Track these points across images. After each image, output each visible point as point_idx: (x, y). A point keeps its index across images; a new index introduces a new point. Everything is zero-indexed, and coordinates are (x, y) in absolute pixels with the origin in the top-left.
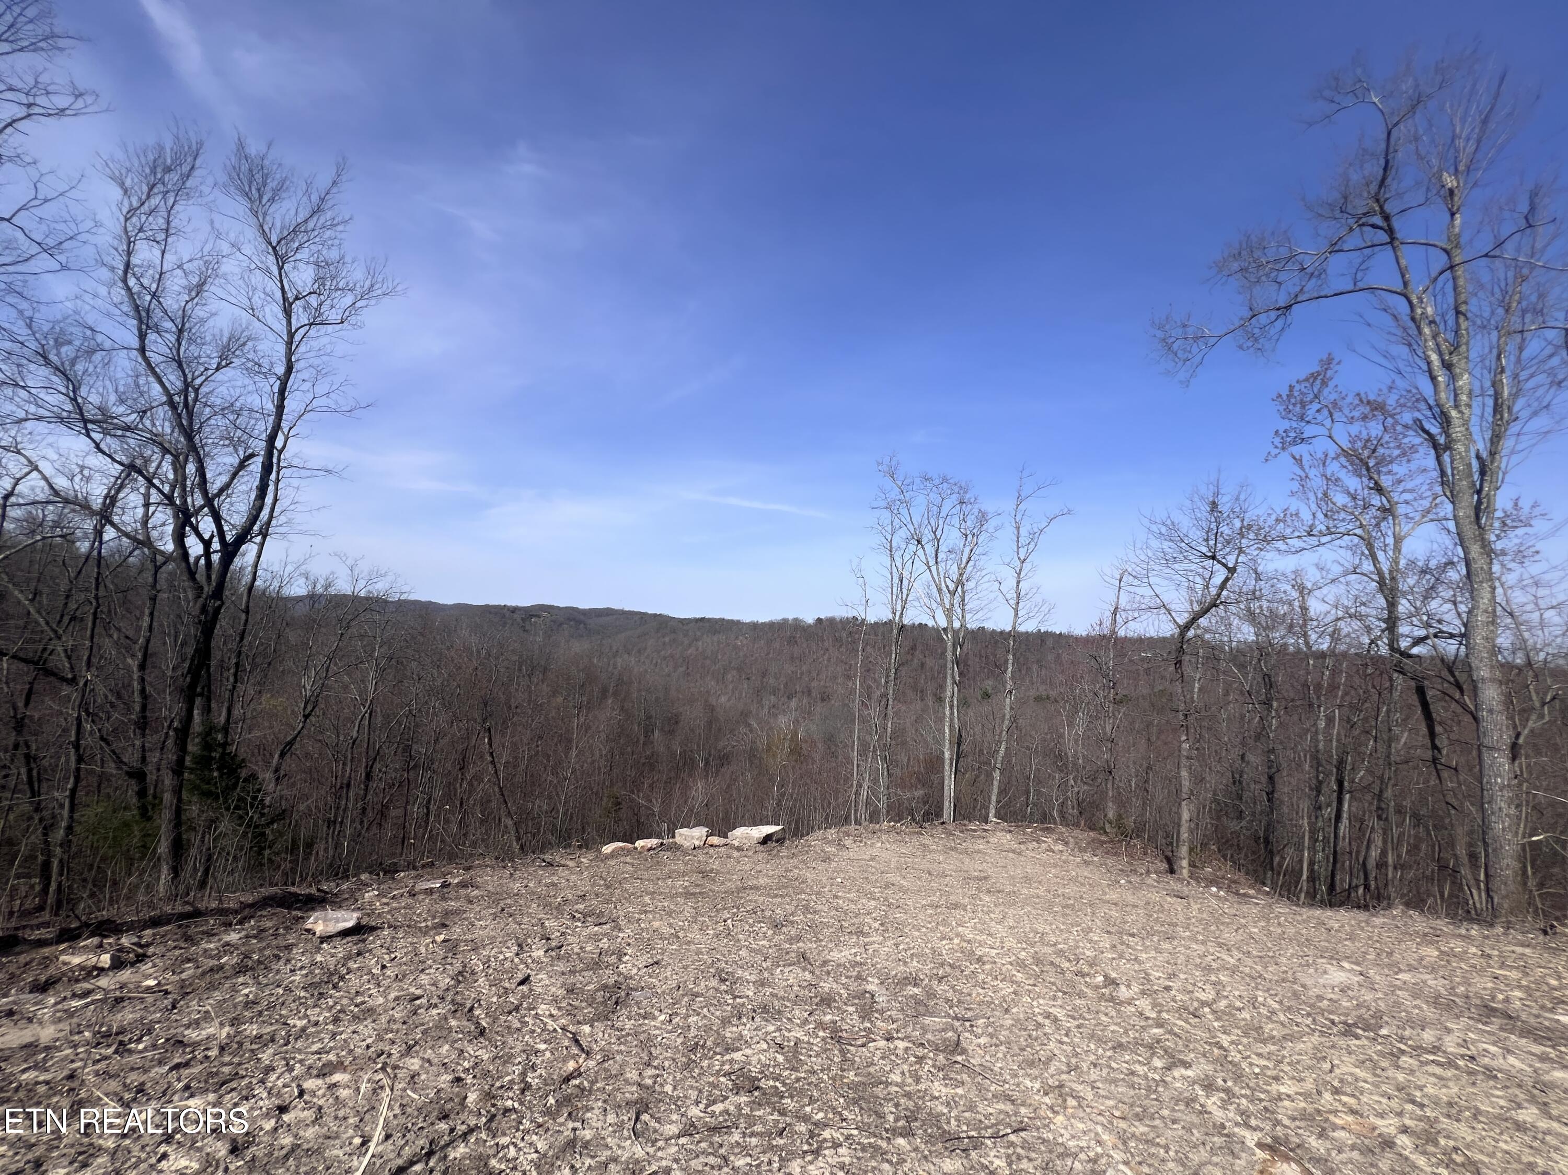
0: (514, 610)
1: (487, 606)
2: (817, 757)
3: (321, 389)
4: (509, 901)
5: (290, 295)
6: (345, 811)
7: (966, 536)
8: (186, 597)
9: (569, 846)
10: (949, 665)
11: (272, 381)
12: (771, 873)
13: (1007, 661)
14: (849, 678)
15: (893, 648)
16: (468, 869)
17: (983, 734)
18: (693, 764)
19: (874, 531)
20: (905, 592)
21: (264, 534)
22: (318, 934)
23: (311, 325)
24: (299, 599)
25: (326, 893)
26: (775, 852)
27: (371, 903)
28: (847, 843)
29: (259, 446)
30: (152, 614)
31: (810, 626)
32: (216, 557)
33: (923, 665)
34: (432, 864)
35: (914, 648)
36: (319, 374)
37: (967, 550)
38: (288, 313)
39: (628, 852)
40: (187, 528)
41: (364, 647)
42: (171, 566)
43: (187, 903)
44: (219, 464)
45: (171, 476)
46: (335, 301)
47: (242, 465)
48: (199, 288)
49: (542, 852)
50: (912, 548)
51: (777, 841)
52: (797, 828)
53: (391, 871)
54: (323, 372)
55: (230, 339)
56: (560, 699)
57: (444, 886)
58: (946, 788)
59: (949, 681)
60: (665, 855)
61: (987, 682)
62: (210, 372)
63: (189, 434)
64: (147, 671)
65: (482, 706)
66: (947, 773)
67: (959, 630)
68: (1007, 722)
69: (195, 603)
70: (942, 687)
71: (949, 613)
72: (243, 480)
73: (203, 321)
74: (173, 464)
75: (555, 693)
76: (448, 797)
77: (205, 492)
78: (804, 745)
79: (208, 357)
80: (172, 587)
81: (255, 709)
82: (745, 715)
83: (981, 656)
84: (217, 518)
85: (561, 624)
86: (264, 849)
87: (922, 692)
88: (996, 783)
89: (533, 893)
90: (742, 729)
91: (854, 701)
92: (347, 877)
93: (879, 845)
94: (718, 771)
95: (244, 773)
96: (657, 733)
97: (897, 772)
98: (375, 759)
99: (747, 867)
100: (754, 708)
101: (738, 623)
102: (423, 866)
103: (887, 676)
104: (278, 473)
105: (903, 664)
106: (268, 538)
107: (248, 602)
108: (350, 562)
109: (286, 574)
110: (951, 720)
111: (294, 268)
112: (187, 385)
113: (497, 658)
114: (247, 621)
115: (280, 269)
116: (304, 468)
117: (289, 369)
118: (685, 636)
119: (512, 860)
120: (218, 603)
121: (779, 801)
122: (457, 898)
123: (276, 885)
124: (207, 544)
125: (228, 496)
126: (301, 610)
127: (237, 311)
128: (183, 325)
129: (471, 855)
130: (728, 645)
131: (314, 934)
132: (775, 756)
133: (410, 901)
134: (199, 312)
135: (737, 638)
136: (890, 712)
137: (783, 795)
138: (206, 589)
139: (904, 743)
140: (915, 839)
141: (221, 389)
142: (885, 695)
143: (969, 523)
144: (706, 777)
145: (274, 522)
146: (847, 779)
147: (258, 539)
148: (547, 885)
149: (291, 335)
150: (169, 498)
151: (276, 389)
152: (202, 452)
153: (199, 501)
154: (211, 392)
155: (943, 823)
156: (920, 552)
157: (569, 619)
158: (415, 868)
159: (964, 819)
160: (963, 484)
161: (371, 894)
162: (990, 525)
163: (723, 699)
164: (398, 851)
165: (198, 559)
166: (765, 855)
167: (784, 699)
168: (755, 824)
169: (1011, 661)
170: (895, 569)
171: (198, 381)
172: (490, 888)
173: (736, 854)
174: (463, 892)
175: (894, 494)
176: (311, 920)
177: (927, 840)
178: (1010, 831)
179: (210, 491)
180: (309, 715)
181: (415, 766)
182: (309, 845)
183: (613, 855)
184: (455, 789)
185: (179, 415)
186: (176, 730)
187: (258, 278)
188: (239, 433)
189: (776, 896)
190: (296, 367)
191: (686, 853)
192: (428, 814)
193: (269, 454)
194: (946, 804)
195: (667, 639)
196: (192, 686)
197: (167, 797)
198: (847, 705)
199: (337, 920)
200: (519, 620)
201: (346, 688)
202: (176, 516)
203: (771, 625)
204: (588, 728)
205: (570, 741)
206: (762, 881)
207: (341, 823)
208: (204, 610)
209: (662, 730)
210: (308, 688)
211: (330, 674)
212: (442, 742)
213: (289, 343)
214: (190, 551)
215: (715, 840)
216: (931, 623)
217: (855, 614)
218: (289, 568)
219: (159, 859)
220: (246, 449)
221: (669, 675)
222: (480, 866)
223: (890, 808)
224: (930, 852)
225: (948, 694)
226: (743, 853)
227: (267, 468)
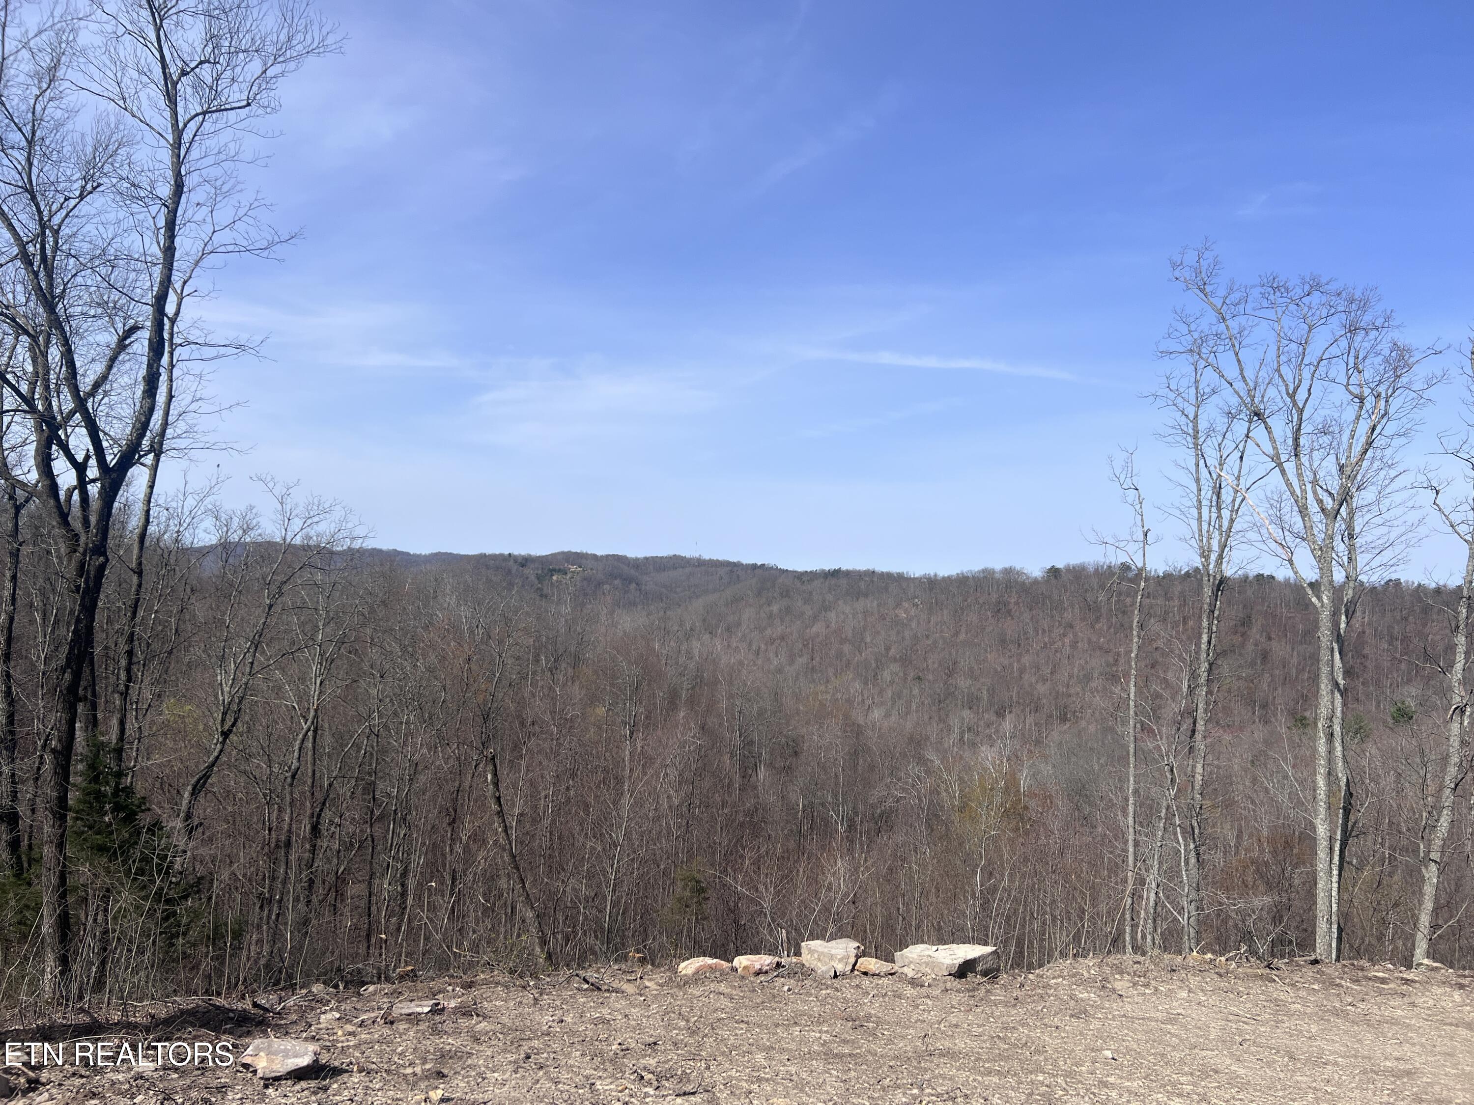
0: (525, 561)
1: (483, 556)
2: (1055, 826)
3: (223, 215)
4: (535, 1043)
5: (174, 71)
6: (284, 882)
7: (1362, 400)
8: (58, 550)
9: (625, 958)
10: (1324, 656)
11: (154, 209)
12: (976, 1030)
13: (1451, 648)
14: (1114, 678)
15: (1205, 624)
16: (469, 986)
17: (1399, 791)
18: (825, 829)
19: (1160, 402)
20: (1226, 513)
21: (157, 451)
22: (260, 1074)
23: (204, 113)
24: (205, 552)
25: (266, 1010)
26: (982, 992)
27: (330, 1031)
28: (1118, 985)
29: (144, 314)
30: (14, 578)
31: (1036, 582)
32: (94, 490)
33: (1265, 656)
34: (412, 976)
35: (1246, 622)
36: (219, 194)
37: (1363, 428)
38: (172, 99)
39: (723, 976)
40: (54, 447)
41: (302, 624)
42: (34, 505)
43: (82, 1010)
44: (90, 344)
45: (30, 368)
46: (238, 70)
47: (122, 346)
48: (51, 74)
49: (580, 966)
50: (1240, 427)
51: (985, 973)
52: (1020, 953)
53: (357, 982)
54: (225, 188)
55: (96, 149)
56: (601, 711)
57: (437, 1010)
58: (1321, 895)
59: (1325, 686)
60: (785, 985)
61: (1406, 689)
62: (72, 203)
63: (49, 300)
64: (12, 663)
65: (480, 720)
66: (1321, 866)
67: (1342, 587)
68: (1452, 770)
69: (70, 561)
70: (1309, 698)
71: (1323, 555)
72: (124, 368)
73: (59, 125)
74: (31, 349)
75: (593, 699)
76: (433, 869)
77: (75, 390)
78: (1032, 804)
79: (69, 180)
80: (37, 536)
81: (153, 723)
82: (917, 743)
83: (1392, 639)
84: (94, 431)
85: (599, 584)
86: (177, 935)
87: (1264, 706)
88: (1429, 890)
89: (572, 1033)
90: (914, 769)
91: (1125, 723)
92: (293, 987)
93: (1184, 994)
94: (871, 841)
95: (145, 820)
96: (762, 772)
97: (1217, 858)
98: (324, 804)
99: (933, 1016)
100: (933, 730)
101: (900, 579)
102: (402, 978)
103: (1194, 676)
104: (171, 354)
105: (1223, 654)
106: (163, 458)
107: (140, 557)
108: (279, 490)
109: (186, 511)
110: (1330, 761)
111: (177, 24)
112: (43, 226)
113: (501, 642)
114: (140, 585)
115: (158, 29)
116: (206, 344)
117: (179, 188)
118: (806, 601)
119: (535, 976)
120: (102, 559)
121: (985, 905)
122: (457, 1033)
123: (195, 993)
124: (80, 468)
125: (106, 394)
126: (211, 567)
127: (104, 104)
128: (34, 133)
129: (471, 964)
130: (883, 618)
131: (255, 1072)
132: (974, 820)
133: (386, 1031)
134: (54, 112)
135: (898, 605)
136: (1200, 746)
137: (993, 890)
138: (83, 539)
139: (1229, 804)
140: (1257, 988)
141: (88, 227)
142: (1190, 713)
143: (1368, 374)
144: (851, 851)
145: (169, 432)
146: (1116, 868)
147: (149, 459)
148: (595, 1022)
149: (179, 134)
150: (29, 401)
151: (161, 222)
152: (67, 328)
153: (68, 405)
154: (74, 235)
155: (1316, 962)
156: (1259, 432)
157: (612, 576)
158: (388, 979)
159: (1358, 955)
160: (1358, 295)
161: (329, 1016)
162: (1417, 376)
163: (877, 714)
164: (362, 950)
165: (70, 493)
166: (963, 997)
167: (990, 716)
168: (942, 941)
169: (1461, 649)
170: (1204, 472)
171: (56, 220)
172: (505, 1020)
173: (910, 991)
174: (463, 1022)
175: (1208, 322)
176: (249, 1051)
177: (1279, 991)
178: (1462, 987)
179: (82, 387)
180: (230, 731)
181: (382, 817)
182: (238, 935)
183: (697, 978)
184: (443, 855)
185: (36, 274)
186: (53, 751)
187: (128, 48)
188: (115, 295)
189: (989, 1073)
190: (189, 182)
191: (820, 984)
192: (404, 894)
193: (159, 326)
194: (1322, 926)
195: (775, 608)
196: (73, 688)
197: (48, 851)
198: (1112, 730)
199: (286, 1054)
200: (533, 578)
201: (278, 690)
202: (39, 429)
203: (962, 581)
204: (650, 761)
205: (619, 781)
206: (961, 1044)
207: (280, 901)
208: (81, 569)
209: (770, 765)
210: (227, 689)
211: (256, 668)
212: (422, 778)
213: (177, 144)
214: (59, 481)
215: (871, 964)
216: (1282, 573)
217: (1122, 558)
218: (190, 502)
219: (42, 943)
220: (127, 317)
221: (780, 671)
222: (486, 982)
223: (1203, 923)
224: (1290, 1015)
225: (1323, 711)
226: (924, 991)
227: (157, 348)
